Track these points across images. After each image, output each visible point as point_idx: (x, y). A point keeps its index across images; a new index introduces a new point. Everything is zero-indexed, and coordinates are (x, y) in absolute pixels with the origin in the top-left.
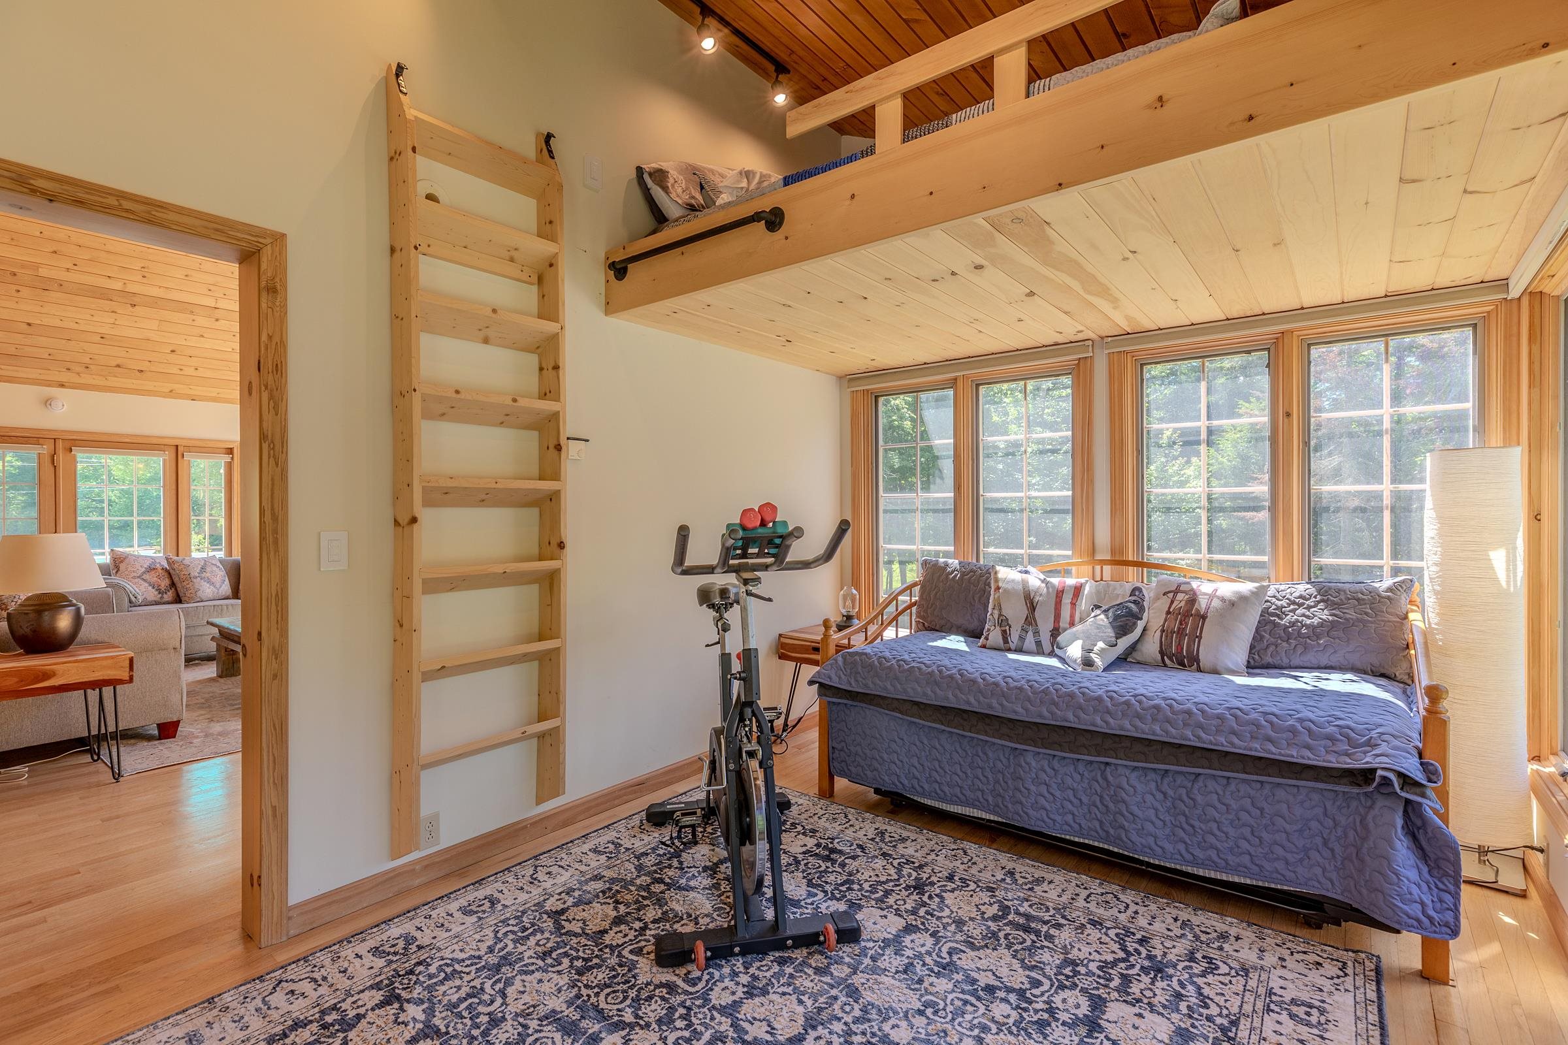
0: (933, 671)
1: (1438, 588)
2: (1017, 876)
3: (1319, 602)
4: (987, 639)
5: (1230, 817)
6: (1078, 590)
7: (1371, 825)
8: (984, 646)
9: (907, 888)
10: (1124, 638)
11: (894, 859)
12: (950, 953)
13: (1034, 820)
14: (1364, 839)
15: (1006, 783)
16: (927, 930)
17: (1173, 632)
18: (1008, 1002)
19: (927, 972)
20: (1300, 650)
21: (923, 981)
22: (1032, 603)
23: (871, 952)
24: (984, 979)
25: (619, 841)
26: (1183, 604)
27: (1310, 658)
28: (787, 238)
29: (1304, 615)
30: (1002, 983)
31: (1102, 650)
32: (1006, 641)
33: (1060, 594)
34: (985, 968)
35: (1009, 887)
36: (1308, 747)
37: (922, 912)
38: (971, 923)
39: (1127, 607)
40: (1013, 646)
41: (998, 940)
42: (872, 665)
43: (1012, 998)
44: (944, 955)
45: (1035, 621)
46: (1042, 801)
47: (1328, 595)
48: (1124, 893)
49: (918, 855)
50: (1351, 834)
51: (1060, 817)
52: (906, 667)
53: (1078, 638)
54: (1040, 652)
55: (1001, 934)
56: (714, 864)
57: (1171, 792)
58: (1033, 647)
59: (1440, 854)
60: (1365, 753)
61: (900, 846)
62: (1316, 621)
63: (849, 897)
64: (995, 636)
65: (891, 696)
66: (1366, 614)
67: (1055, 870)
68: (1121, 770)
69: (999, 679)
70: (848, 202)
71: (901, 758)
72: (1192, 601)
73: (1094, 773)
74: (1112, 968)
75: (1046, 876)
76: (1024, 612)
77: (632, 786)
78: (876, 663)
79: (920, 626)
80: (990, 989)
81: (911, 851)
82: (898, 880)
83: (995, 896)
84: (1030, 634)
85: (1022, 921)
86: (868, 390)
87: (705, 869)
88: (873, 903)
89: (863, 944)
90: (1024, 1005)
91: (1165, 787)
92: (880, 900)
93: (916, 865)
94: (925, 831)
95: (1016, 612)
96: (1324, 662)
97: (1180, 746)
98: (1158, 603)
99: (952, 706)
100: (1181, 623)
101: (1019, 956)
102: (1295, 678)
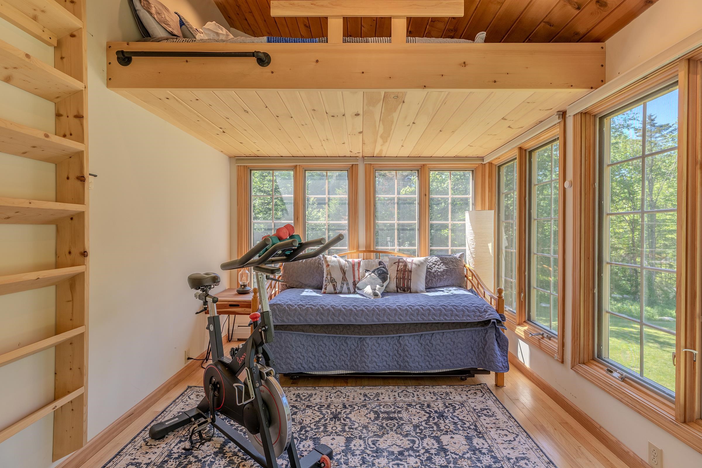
0: (319, 308)
1: (474, 256)
2: (368, 395)
3: (441, 263)
4: (326, 289)
5: (444, 347)
6: (359, 263)
7: (487, 339)
8: (325, 293)
9: (331, 419)
10: (385, 283)
11: (314, 407)
12: (373, 444)
13: (371, 368)
14: (485, 345)
15: (357, 354)
16: (356, 437)
17: (401, 278)
18: (411, 456)
19: (373, 458)
20: (439, 281)
21: (374, 464)
22: (344, 271)
23: (342, 461)
24: (396, 450)
25: (136, 461)
26: (402, 267)
27: (442, 284)
28: (272, 72)
29: (438, 268)
30: (402, 448)
31: (379, 289)
32: (335, 289)
33: (353, 265)
34: (391, 444)
35: (369, 402)
36: (469, 316)
37: (347, 428)
38: (369, 425)
39: (382, 270)
40: (338, 291)
41: (386, 429)
42: (284, 310)
43: (411, 452)
44: (372, 446)
45: (346, 279)
46: (374, 359)
47: (444, 260)
48: (408, 389)
49: (323, 401)
50: (480, 344)
51: (381, 364)
52: (304, 308)
53: (367, 285)
54: (349, 293)
55: (384, 425)
56: (220, 449)
57: (424, 343)
58: (347, 291)
59: (503, 344)
60: (485, 314)
61: (311, 399)
62: (442, 270)
63: (309, 436)
64: (330, 288)
65: (298, 324)
66: (455, 266)
67: (379, 387)
68: (406, 338)
69: (351, 307)
70: (315, 64)
71: (303, 354)
72: (405, 265)
73: (394, 342)
74: (429, 422)
75: (379, 391)
76: (341, 275)
77: (125, 419)
78: (286, 308)
79: (284, 287)
80: (401, 453)
81: (318, 400)
82: (324, 417)
83: (368, 408)
84: (345, 285)
85: (386, 416)
86: (246, 166)
87: (216, 454)
88: (323, 434)
89: (335, 458)
90: (417, 454)
91: (421, 341)
92: (325, 431)
93: (326, 406)
94: (317, 388)
95: (337, 276)
96: (446, 284)
97: (428, 323)
98: (392, 268)
99: (331, 323)
100: (403, 275)
101: (399, 432)
102: (442, 291)
